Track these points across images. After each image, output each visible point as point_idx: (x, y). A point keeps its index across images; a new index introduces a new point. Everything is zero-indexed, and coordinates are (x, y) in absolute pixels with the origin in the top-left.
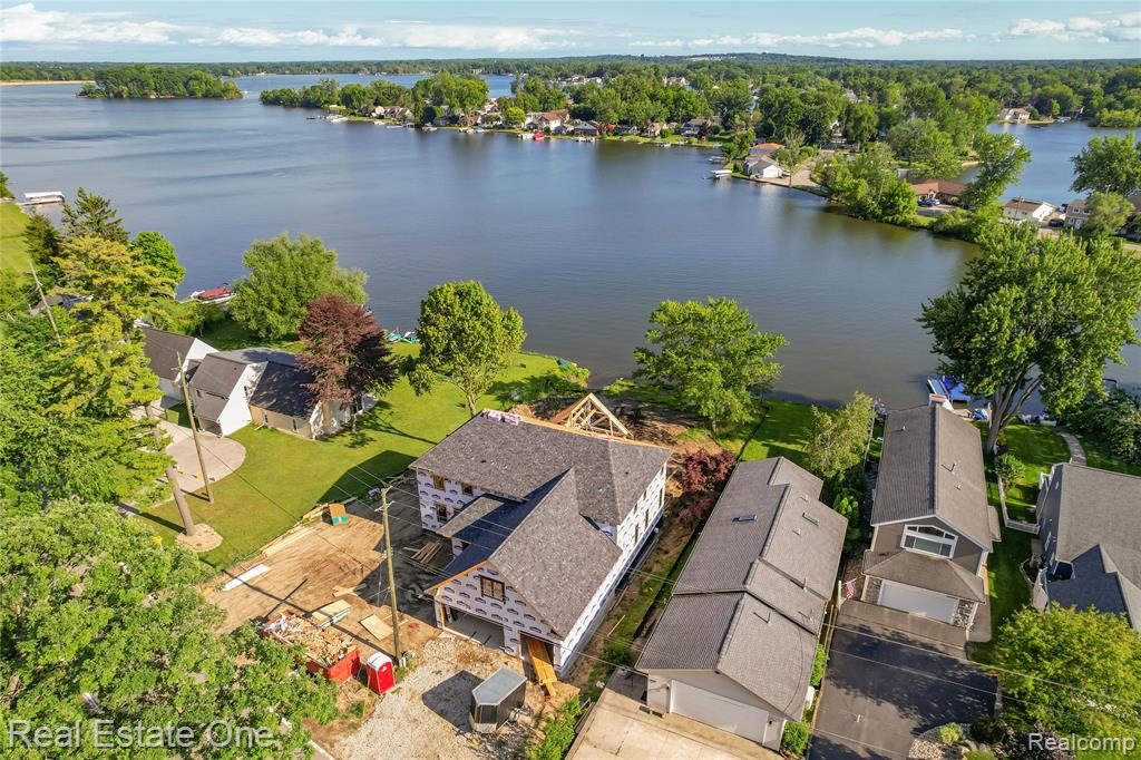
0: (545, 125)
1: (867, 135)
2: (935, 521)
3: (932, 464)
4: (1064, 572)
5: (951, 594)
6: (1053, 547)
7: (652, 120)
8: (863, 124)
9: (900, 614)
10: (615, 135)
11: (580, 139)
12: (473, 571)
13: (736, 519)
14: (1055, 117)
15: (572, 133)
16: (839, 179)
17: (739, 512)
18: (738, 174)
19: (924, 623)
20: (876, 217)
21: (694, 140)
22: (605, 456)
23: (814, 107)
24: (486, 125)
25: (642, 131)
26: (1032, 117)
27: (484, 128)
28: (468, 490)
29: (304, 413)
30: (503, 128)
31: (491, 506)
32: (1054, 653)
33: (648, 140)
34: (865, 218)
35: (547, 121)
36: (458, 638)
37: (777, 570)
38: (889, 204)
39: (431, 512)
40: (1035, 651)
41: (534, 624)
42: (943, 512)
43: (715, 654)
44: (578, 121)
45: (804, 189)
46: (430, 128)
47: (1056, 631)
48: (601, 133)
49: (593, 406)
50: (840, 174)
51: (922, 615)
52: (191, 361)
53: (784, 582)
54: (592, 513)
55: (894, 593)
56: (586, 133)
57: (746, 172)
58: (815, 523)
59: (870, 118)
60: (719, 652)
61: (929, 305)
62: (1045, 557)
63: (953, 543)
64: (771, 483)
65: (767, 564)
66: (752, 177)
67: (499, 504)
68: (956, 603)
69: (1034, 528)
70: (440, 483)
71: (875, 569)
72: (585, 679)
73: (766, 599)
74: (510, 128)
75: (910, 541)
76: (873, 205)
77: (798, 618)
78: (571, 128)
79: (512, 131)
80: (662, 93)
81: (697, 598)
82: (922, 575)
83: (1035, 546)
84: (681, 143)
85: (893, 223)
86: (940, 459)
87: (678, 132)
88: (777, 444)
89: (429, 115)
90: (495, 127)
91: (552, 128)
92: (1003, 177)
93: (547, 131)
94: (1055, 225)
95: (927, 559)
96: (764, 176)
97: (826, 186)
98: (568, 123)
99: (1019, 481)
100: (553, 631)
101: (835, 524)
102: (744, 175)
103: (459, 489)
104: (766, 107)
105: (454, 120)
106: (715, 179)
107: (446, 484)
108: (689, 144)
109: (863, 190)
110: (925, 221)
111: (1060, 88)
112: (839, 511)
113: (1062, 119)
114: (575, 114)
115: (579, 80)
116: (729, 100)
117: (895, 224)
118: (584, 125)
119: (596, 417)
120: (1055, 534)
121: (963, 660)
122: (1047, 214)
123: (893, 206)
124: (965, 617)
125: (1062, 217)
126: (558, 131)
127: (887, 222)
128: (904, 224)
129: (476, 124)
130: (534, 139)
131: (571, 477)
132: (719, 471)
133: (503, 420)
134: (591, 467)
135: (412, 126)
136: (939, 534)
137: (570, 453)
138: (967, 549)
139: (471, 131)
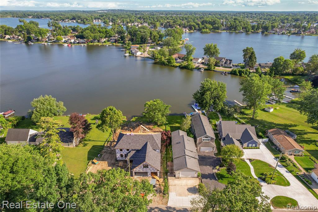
0: (70, 41)
1: (157, 40)
2: (207, 136)
3: (203, 126)
4: (224, 139)
5: (211, 147)
6: (222, 135)
7: (101, 38)
8: (156, 37)
9: (204, 152)
10: (91, 43)
11: (82, 45)
12: (142, 164)
13: (177, 143)
14: (193, 30)
15: (78, 43)
16: (156, 55)
17: (177, 142)
18: (130, 54)
19: (208, 153)
20: (167, 65)
21: (114, 44)
22: (153, 137)
23: (143, 34)
24: (50, 42)
25: (99, 41)
26: (189, 31)
27: (51, 42)
28: (128, 150)
29: (71, 142)
30: (56, 42)
31: (134, 152)
32: (229, 151)
33: (102, 44)
34: (165, 65)
35: (70, 40)
36: (138, 177)
37: (188, 150)
38: (169, 61)
39: (119, 156)
40: (226, 152)
41: (154, 170)
42: (208, 134)
43: (186, 166)
44: (79, 39)
45: (148, 58)
46: (30, 43)
47: (228, 148)
48: (87, 43)
49: (142, 127)
50: (156, 54)
51: (208, 151)
52: (30, 135)
53: (190, 152)
54: (155, 149)
55: (203, 149)
56: (83, 43)
57: (133, 54)
58: (189, 141)
59: (157, 36)
60: (186, 165)
61: (193, 94)
62: (221, 136)
63: (210, 139)
64: (180, 135)
65: (186, 150)
66: (134, 55)
67: (135, 151)
68: (212, 148)
69: (218, 132)
70: (121, 150)
71: (199, 146)
72: (163, 177)
73: (189, 155)
74: (58, 42)
75: (203, 140)
76: (166, 61)
77: (194, 157)
78: (78, 41)
79: (59, 43)
80: (101, 30)
81: (178, 158)
82: (207, 145)
83: (219, 135)
84: (111, 44)
85: (171, 66)
86: (204, 124)
87: (108, 41)
88: (171, 125)
89: (29, 39)
90: (53, 42)
91: (72, 42)
92: (191, 54)
93: (71, 43)
94: (203, 63)
95: (206, 142)
96: (137, 54)
97: (153, 57)
98: (76, 40)
99: (213, 124)
100: (158, 170)
101: (192, 140)
102: (132, 54)
103: (126, 150)
104: (130, 33)
105: (38, 40)
106: (125, 56)
107: (123, 150)
108: (113, 45)
109: (163, 59)
110: (178, 65)
111: (193, 24)
112: (191, 137)
113: (195, 31)
114: (78, 37)
115: (68, 21)
116: (120, 31)
117: (172, 66)
118: (81, 40)
119: (143, 129)
120: (222, 133)
121: (215, 156)
122: (200, 60)
123: (170, 62)
124: (214, 150)
125: (203, 61)
126: (74, 43)
127: (170, 66)
128: (173, 66)
129: (46, 41)
130: (68, 46)
131: (148, 143)
132: (169, 135)
133: (130, 135)
134: (151, 140)
135: (24, 43)
136: (208, 138)
137: (146, 138)
138: (212, 139)
139: (46, 44)
